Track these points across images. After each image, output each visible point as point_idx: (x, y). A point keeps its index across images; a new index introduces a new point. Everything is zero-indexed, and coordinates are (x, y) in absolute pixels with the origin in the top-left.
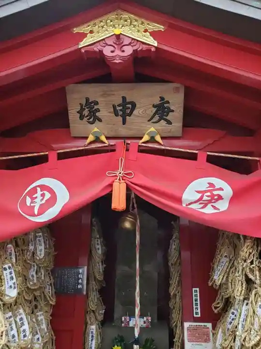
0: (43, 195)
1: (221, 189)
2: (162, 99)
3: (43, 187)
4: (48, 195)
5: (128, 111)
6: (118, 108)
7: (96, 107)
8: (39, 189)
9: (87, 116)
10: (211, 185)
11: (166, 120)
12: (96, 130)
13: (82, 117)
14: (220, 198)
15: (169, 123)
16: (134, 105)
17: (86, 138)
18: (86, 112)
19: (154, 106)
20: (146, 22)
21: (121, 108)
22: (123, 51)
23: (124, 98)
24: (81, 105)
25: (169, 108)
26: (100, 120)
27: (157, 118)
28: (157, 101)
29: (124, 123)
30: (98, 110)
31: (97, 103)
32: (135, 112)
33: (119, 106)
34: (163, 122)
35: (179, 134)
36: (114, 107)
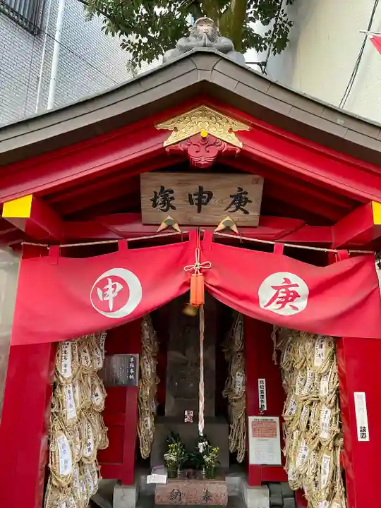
0: (114, 286)
1: (296, 285)
2: (240, 189)
3: (115, 279)
4: (119, 287)
5: (204, 200)
6: (194, 197)
7: (171, 195)
8: (110, 280)
9: (160, 204)
10: (287, 280)
11: (242, 210)
12: (169, 218)
13: (155, 205)
14: (296, 295)
15: (246, 212)
16: (210, 195)
17: (159, 225)
18: (159, 200)
19: (231, 196)
20: (231, 120)
21: (197, 197)
22: (208, 152)
23: (201, 188)
24: (155, 193)
25: (246, 198)
26: (174, 208)
27: (234, 207)
28: (235, 191)
29: (199, 211)
30: (172, 198)
31: (172, 192)
32: (212, 201)
33: (195, 195)
34: (240, 212)
35: (256, 224)
36: (190, 196)
